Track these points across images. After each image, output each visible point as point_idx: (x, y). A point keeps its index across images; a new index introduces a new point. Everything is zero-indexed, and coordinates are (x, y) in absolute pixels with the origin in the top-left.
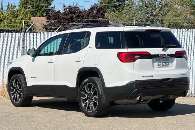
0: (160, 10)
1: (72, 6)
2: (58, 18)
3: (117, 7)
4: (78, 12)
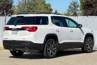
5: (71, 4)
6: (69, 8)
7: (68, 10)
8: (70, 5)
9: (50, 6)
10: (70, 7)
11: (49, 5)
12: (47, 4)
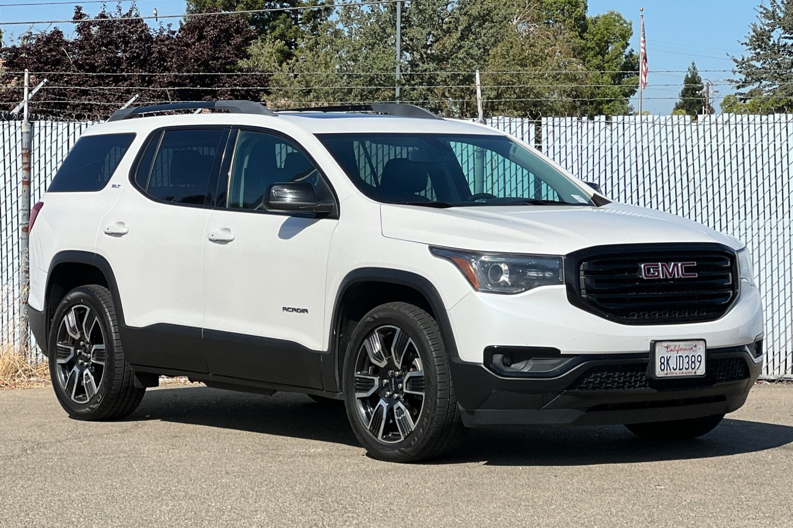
0: (462, 38)
1: (113, 12)
2: (57, 63)
3: (265, 22)
4: (140, 39)
5: (773, 16)
6: (750, 54)
7: (742, 64)
8: (762, 23)
9: (625, 36)
10: (760, 40)
11: (617, 30)
12: (595, 21)
